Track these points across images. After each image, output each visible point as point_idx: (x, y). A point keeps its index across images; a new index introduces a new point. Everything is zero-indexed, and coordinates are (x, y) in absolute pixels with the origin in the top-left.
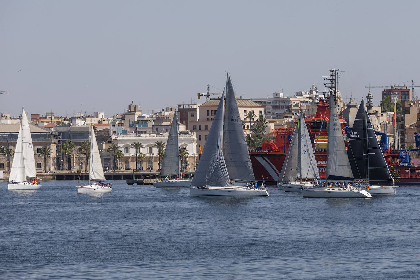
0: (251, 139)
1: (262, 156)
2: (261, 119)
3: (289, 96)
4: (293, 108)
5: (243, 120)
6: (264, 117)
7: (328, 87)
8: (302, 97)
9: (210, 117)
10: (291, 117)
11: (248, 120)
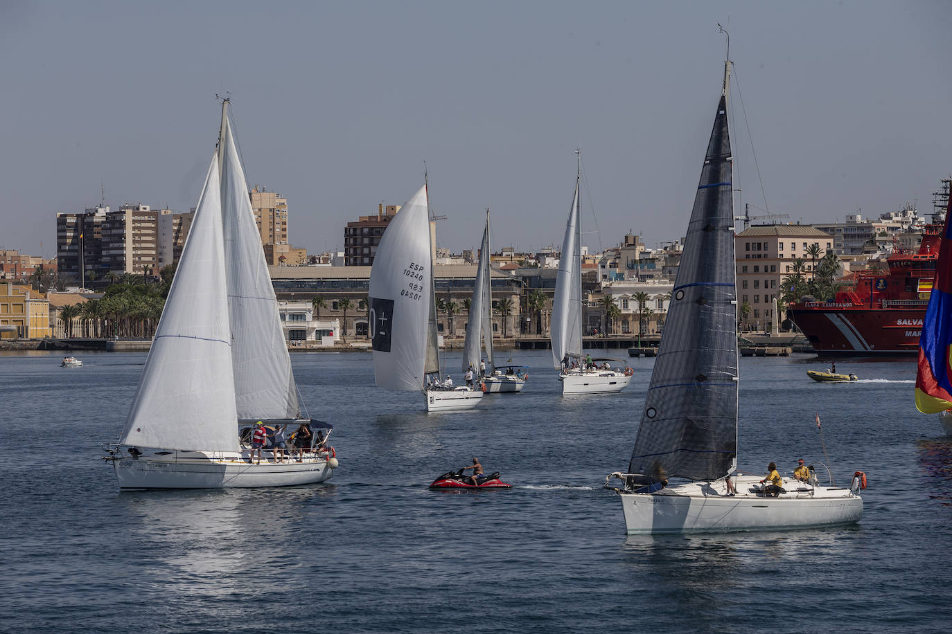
0: (814, 287)
1: (836, 312)
2: (829, 256)
3: (871, 219)
4: (878, 238)
5: (802, 257)
6: (834, 253)
7: (940, 206)
8: (891, 221)
9: (751, 252)
10: (876, 252)
11: (810, 256)
